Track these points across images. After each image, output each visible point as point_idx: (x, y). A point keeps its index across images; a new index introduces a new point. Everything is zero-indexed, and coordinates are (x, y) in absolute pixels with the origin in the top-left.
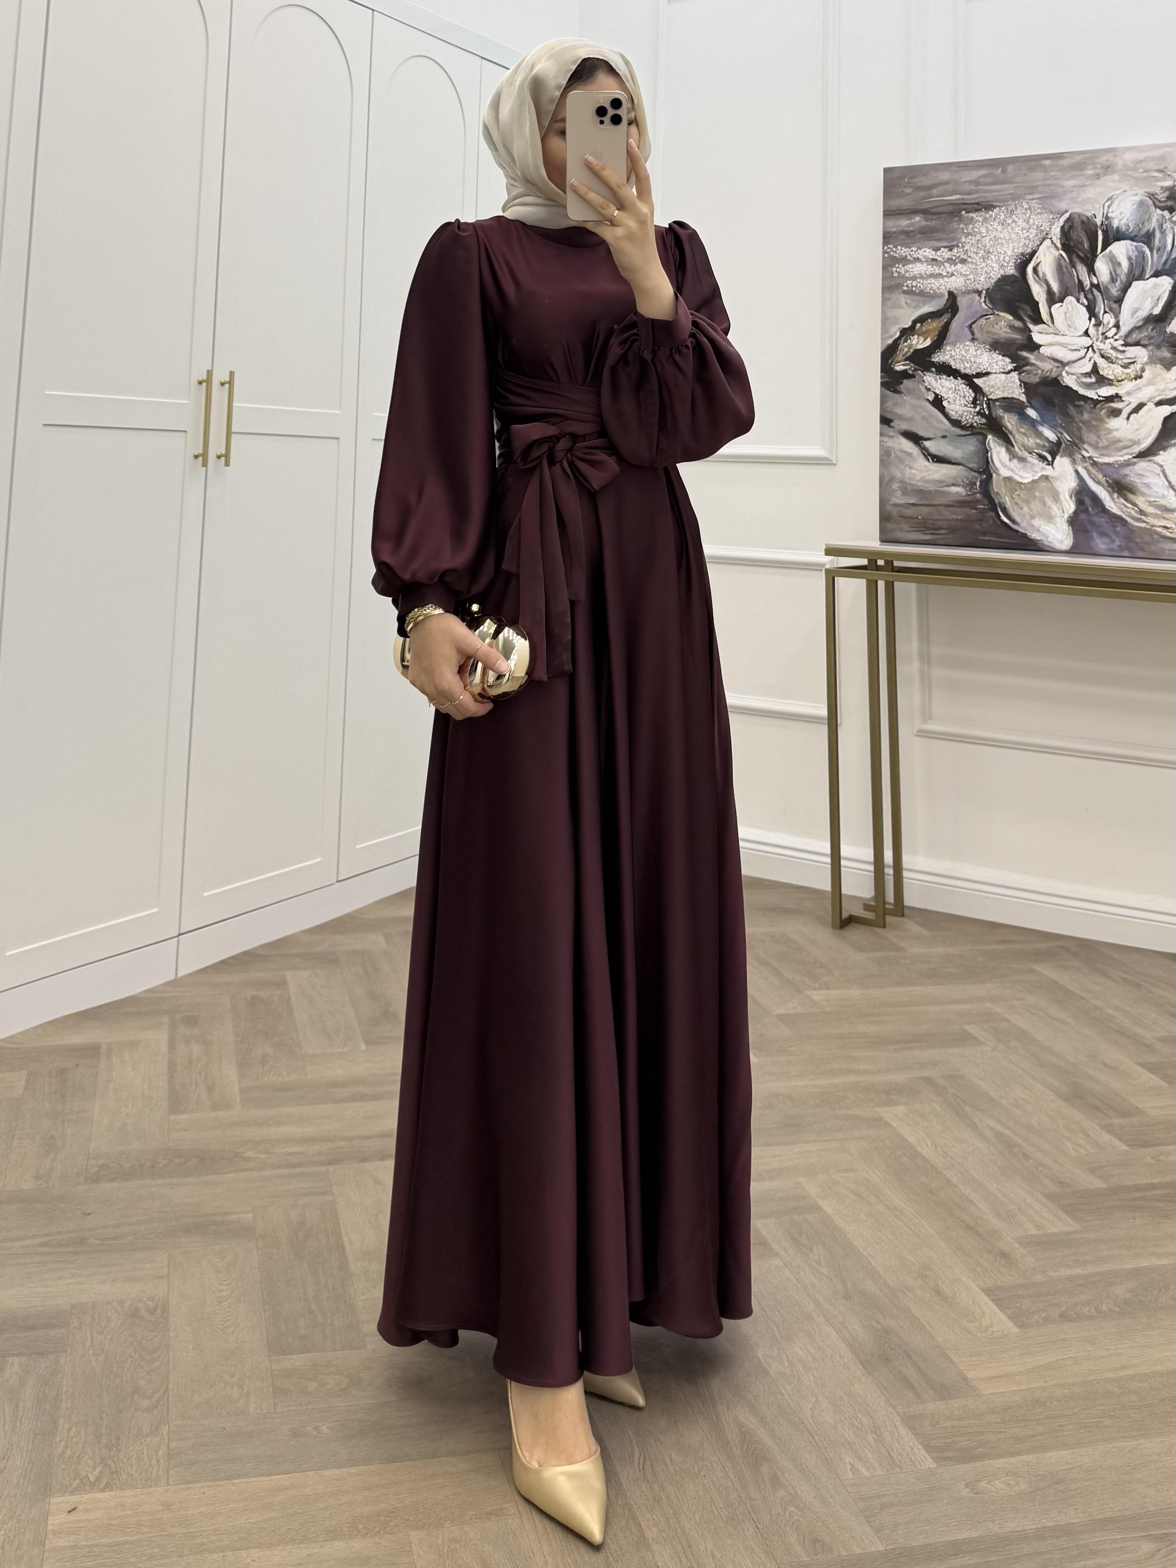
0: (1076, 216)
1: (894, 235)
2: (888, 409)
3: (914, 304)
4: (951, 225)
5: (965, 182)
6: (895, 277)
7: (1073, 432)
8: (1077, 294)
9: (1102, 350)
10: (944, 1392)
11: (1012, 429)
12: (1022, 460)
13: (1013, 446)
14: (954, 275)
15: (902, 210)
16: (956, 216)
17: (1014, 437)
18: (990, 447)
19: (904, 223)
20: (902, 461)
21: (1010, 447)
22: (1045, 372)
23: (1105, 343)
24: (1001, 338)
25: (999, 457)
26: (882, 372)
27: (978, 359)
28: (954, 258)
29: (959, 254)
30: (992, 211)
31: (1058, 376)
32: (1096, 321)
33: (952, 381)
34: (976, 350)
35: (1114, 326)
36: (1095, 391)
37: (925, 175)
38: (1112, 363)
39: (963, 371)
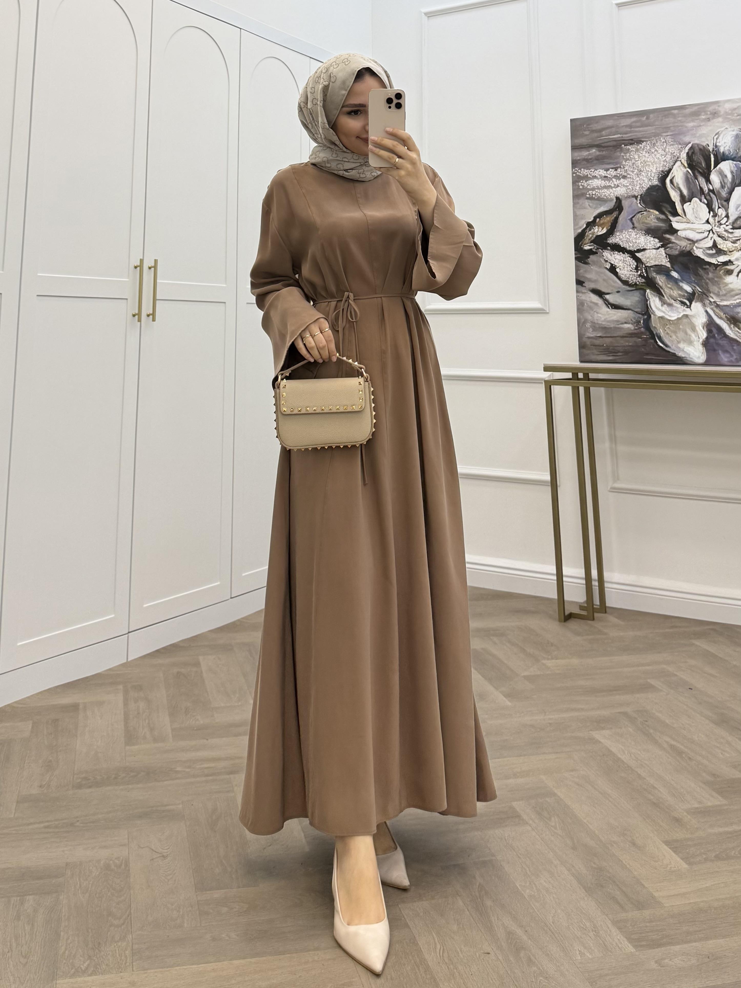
0: (696, 146)
1: (579, 161)
2: (581, 275)
3: (594, 206)
4: (615, 154)
5: (623, 126)
6: (581, 189)
7: (702, 286)
8: (699, 197)
9: (719, 232)
10: (640, 906)
11: (662, 285)
12: (670, 305)
13: (664, 296)
14: (619, 186)
15: (583, 145)
16: (618, 148)
17: (664, 291)
18: (648, 298)
19: (585, 154)
20: (591, 308)
21: (662, 297)
22: (682, 247)
23: (720, 228)
24: (652, 226)
25: (655, 304)
26: (575, 251)
27: (637, 240)
28: (618, 175)
29: (621, 173)
30: (641, 144)
31: (691, 250)
32: (713, 213)
33: (622, 255)
34: (636, 235)
35: (725, 217)
36: (715, 259)
37: (597, 123)
38: (726, 240)
39: (628, 248)
